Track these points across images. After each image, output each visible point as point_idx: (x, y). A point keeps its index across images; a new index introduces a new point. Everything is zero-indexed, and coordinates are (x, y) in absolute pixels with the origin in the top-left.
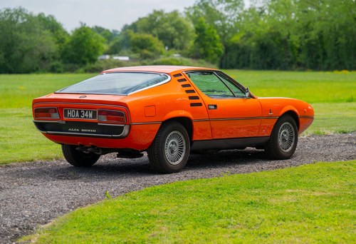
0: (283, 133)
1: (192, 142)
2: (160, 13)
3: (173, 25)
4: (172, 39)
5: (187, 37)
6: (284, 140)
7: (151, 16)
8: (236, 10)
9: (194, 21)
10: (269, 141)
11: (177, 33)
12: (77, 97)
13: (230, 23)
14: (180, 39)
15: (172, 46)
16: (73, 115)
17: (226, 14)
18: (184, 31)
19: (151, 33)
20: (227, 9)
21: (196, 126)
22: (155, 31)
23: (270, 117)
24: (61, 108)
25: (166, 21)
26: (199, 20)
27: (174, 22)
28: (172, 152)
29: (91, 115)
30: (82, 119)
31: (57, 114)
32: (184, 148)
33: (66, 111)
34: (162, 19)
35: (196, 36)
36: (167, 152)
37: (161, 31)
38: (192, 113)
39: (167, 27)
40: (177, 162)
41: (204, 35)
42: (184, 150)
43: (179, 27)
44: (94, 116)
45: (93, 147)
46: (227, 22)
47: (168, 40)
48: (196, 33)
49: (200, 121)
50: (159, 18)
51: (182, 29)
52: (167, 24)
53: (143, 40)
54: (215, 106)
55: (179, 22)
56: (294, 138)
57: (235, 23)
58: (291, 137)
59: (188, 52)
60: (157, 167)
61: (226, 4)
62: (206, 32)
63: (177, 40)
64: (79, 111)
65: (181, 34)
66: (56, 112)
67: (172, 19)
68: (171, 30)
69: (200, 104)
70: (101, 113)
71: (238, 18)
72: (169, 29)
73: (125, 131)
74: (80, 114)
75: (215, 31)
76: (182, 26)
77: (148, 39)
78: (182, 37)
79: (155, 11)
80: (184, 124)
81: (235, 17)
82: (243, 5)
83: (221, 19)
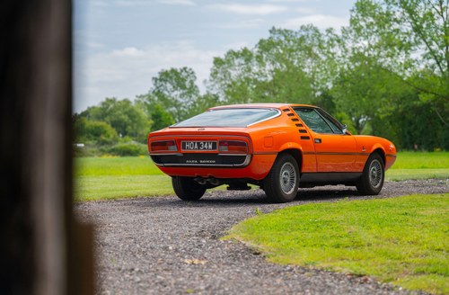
0: (373, 170)
1: (301, 174)
2: (112, 101)
3: (126, 113)
4: (125, 126)
5: (140, 125)
6: (373, 177)
7: (103, 104)
8: (191, 97)
9: (150, 108)
10: (361, 177)
11: (130, 121)
12: (196, 130)
13: (185, 110)
14: (133, 127)
15: (125, 134)
16: (191, 147)
17: (181, 100)
18: (136, 119)
19: (104, 120)
20: (181, 96)
21: (305, 158)
22: (108, 119)
23: (363, 154)
24: (179, 140)
25: (119, 109)
26: (156, 106)
27: (126, 110)
28: (285, 182)
29: (210, 146)
30: (201, 150)
31: (175, 147)
32: (295, 179)
33: (184, 144)
34: (115, 107)
35: (152, 122)
36: (281, 182)
37: (113, 118)
38: (302, 146)
39: (121, 115)
40: (290, 193)
41: (160, 121)
42: (295, 181)
43: (132, 115)
44: (214, 147)
45: (210, 177)
46: (182, 109)
47: (121, 127)
48: (153, 119)
49: (308, 153)
50: (111, 106)
51: (134, 117)
52: (120, 112)
53: (97, 128)
54: (320, 140)
55: (132, 110)
56: (381, 175)
57: (189, 110)
58: (379, 174)
59: (145, 138)
60: (273, 197)
61: (181, 91)
62: (163, 118)
63: (129, 127)
64: (198, 143)
65: (134, 122)
66: (173, 144)
67: (125, 107)
68: (125, 118)
69: (308, 138)
70: (222, 143)
71: (193, 105)
72: (123, 117)
73: (247, 161)
74: (199, 146)
75: (172, 118)
76: (135, 113)
77: (102, 126)
78: (135, 125)
79: (107, 99)
80: (294, 156)
81: (189, 104)
82: (198, 91)
83: (176, 106)
